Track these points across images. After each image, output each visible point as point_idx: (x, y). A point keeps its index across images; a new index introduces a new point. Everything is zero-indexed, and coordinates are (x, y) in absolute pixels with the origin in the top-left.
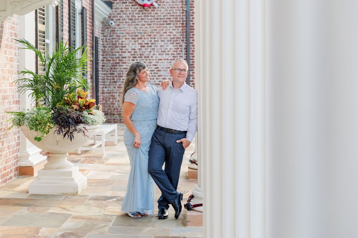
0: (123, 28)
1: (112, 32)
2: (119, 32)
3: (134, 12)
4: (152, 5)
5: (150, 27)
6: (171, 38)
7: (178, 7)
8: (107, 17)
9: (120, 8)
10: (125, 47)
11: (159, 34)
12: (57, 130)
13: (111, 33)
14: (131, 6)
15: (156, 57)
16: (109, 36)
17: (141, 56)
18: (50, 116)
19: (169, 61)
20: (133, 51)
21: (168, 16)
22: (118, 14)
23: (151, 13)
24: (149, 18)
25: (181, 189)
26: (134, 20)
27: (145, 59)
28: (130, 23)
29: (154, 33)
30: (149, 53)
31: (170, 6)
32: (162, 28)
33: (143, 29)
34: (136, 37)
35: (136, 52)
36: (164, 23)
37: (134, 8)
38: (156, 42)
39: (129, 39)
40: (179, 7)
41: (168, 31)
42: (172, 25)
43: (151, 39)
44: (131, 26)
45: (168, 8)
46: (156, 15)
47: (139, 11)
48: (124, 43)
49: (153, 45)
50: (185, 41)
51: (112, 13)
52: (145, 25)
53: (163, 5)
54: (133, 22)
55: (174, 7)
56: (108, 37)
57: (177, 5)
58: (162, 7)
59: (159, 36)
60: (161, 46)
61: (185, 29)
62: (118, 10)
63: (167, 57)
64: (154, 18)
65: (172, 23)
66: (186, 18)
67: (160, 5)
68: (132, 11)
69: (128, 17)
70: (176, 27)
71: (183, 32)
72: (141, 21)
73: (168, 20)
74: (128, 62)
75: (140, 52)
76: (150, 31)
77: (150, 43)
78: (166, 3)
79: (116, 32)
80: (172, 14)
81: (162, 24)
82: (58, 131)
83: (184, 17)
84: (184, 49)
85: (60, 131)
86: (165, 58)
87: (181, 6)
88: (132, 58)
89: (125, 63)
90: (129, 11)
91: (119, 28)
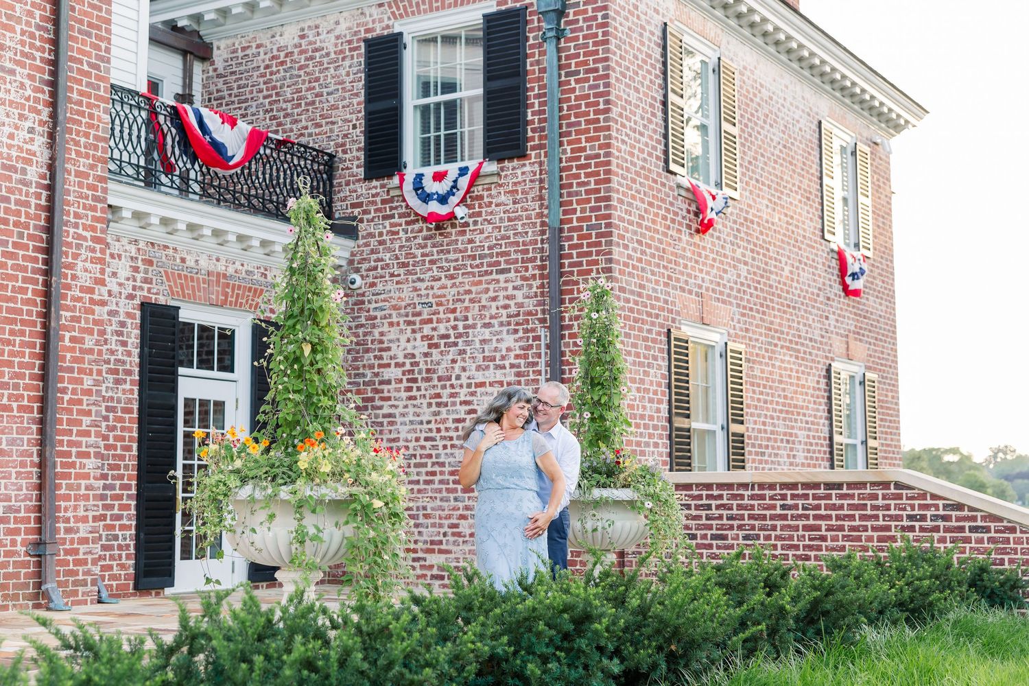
0: (384, 292)
1: (355, 308)
2: (374, 305)
3: (413, 243)
4: (452, 216)
5: (454, 285)
6: (509, 316)
7: (528, 217)
8: (344, 263)
9: (377, 233)
10: (389, 349)
11: (477, 305)
13: (353, 310)
14: (404, 226)
15: (469, 378)
17: (429, 375)
21: (501, 245)
22: (372, 252)
23: (456, 242)
24: (452, 256)
26: (411, 268)
27: (440, 384)
28: (402, 277)
29: (463, 301)
30: (450, 365)
31: (506, 216)
32: (485, 286)
33: (436, 291)
34: (418, 319)
35: (417, 364)
36: (490, 269)
37: (412, 231)
38: (470, 331)
39: (398, 324)
40: (533, 214)
41: (501, 294)
42: (512, 275)
43: (456, 323)
44: (404, 286)
45: (501, 220)
46: (469, 246)
47: (425, 238)
48: (385, 338)
49: (460, 341)
50: (548, 324)
51: (356, 250)
52: (440, 279)
53: (486, 213)
54: (409, 273)
55: (519, 218)
57: (526, 210)
58: (485, 220)
59: (476, 311)
60: (483, 341)
61: (548, 285)
62: (372, 241)
63: (499, 375)
64: (465, 254)
65: (512, 267)
66: (552, 249)
67: (479, 214)
69: (397, 258)
70: (524, 278)
72: (430, 269)
73: (502, 259)
74: (396, 394)
76: (453, 295)
77: (451, 332)
78: (497, 205)
79: (367, 305)
80: (512, 240)
81: (486, 273)
83: (546, 246)
84: (547, 347)
86: (492, 380)
87: (538, 211)
88: (405, 384)
89: (389, 399)
90: (400, 238)
91: (373, 295)
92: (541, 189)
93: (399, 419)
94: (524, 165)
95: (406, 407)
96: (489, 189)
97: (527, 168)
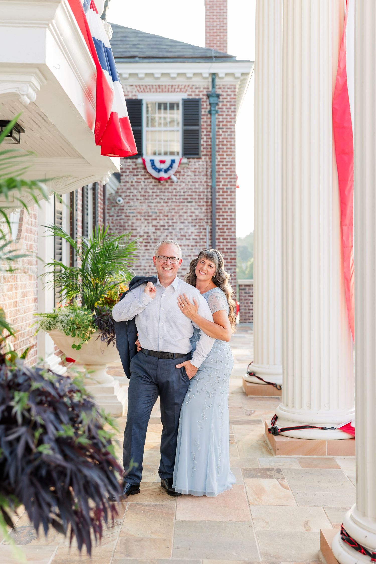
0: (134, 206)
1: (120, 211)
2: (128, 211)
3: (148, 187)
4: (169, 178)
5: (167, 206)
6: (192, 220)
7: (201, 182)
8: (113, 192)
9: (130, 181)
10: (136, 229)
11: (178, 215)
12: (99, 336)
13: (118, 212)
14: (143, 180)
16: (115, 215)
17: (155, 241)
18: (91, 318)
19: (190, 247)
20: (145, 235)
21: (189, 192)
22: (128, 189)
23: (168, 189)
24: (166, 194)
25: (245, 408)
26: (147, 197)
28: (143, 201)
29: (171, 212)
30: (165, 237)
31: (191, 181)
32: (181, 207)
33: (159, 207)
34: (150, 218)
35: (150, 236)
36: (184, 201)
37: (147, 182)
38: (175, 224)
39: (141, 219)
40: (203, 181)
41: (189, 211)
42: (194, 204)
43: (168, 221)
44: (144, 205)
45: (189, 182)
46: (174, 191)
47: (154, 186)
48: (134, 225)
49: (170, 228)
50: (210, 224)
51: (119, 187)
52: (160, 203)
53: (183, 179)
54: (146, 199)
55: (197, 182)
56: (115, 218)
57: (200, 179)
58: (182, 181)
59: (177, 217)
60: (181, 229)
61: (210, 209)
62: (127, 184)
63: (188, 242)
64: (172, 194)
65: (194, 201)
66: (211, 195)
67: (179, 179)
68: (145, 185)
69: (140, 192)
70: (199, 206)
71: (207, 212)
72: (156, 198)
73: (189, 197)
74: (140, 248)
75: (154, 236)
76: (167, 210)
77: (166, 224)
78: (187, 176)
79: (125, 211)
80: (194, 190)
81: (182, 202)
82: (102, 337)
83: (209, 194)
84: (209, 232)
85: (104, 337)
86: (185, 244)
87: (205, 180)
88: (144, 244)
90: (142, 185)
91: (129, 207)
92: (207, 171)
93: (141, 258)
94: (199, 162)
95: (144, 253)
96: (183, 169)
97: (201, 163)
